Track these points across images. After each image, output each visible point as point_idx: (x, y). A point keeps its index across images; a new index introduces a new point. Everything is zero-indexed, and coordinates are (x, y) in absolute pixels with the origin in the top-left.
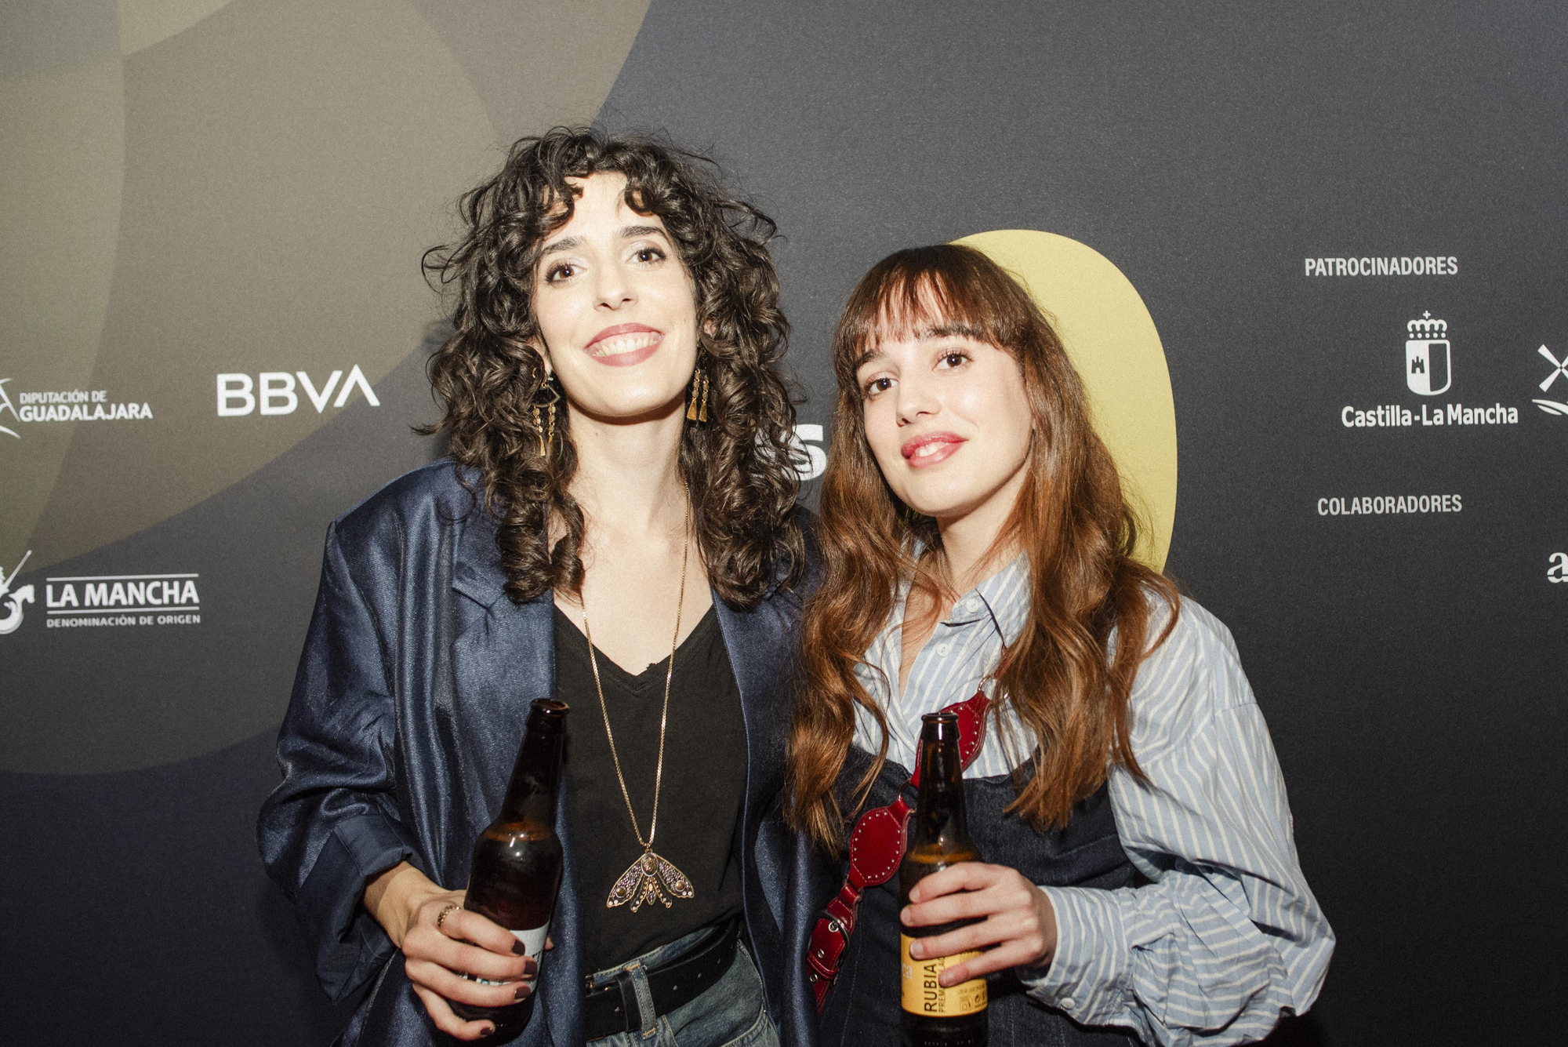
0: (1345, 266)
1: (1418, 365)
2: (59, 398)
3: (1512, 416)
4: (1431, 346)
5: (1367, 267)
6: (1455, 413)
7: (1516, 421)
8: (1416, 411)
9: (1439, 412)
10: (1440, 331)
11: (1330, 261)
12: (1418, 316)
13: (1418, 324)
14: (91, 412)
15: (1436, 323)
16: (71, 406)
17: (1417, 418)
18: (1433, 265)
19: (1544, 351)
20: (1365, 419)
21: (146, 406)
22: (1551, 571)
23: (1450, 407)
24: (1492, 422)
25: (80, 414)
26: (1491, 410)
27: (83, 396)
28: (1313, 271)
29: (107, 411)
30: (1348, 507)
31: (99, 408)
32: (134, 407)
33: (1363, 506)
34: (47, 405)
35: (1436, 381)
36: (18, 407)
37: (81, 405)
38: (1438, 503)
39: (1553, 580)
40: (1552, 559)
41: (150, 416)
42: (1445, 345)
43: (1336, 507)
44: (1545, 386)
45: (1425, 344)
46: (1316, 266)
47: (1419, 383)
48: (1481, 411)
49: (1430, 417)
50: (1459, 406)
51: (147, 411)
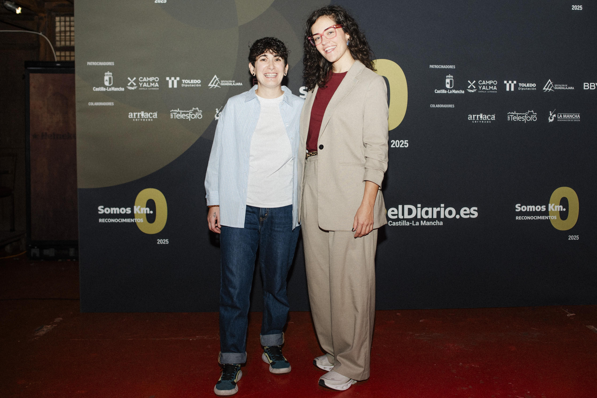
0: (436, 67)
1: (448, 83)
2: (227, 81)
3: (463, 92)
4: (450, 80)
5: (440, 67)
6: (454, 91)
7: (464, 93)
8: (447, 91)
9: (451, 91)
10: (452, 78)
11: (434, 66)
12: (448, 75)
13: (448, 76)
14: (232, 84)
15: (451, 76)
16: (229, 83)
17: (447, 92)
18: (451, 67)
19: (469, 81)
20: (439, 92)
21: (241, 83)
22: (469, 118)
23: (453, 90)
24: (460, 93)
25: (231, 84)
26: (460, 91)
27: (231, 81)
28: (431, 67)
29: (235, 84)
30: (435, 106)
31: (234, 83)
32: (239, 83)
33: (438, 106)
34: (225, 83)
35: (451, 86)
36: (221, 83)
37: (231, 83)
38: (450, 106)
39: (469, 119)
40: (469, 116)
41: (242, 85)
42: (452, 80)
43: (433, 106)
44: (469, 87)
45: (449, 80)
46: (431, 66)
47: (448, 86)
48: (458, 91)
49: (449, 92)
50: (454, 90)
51: (241, 84)
